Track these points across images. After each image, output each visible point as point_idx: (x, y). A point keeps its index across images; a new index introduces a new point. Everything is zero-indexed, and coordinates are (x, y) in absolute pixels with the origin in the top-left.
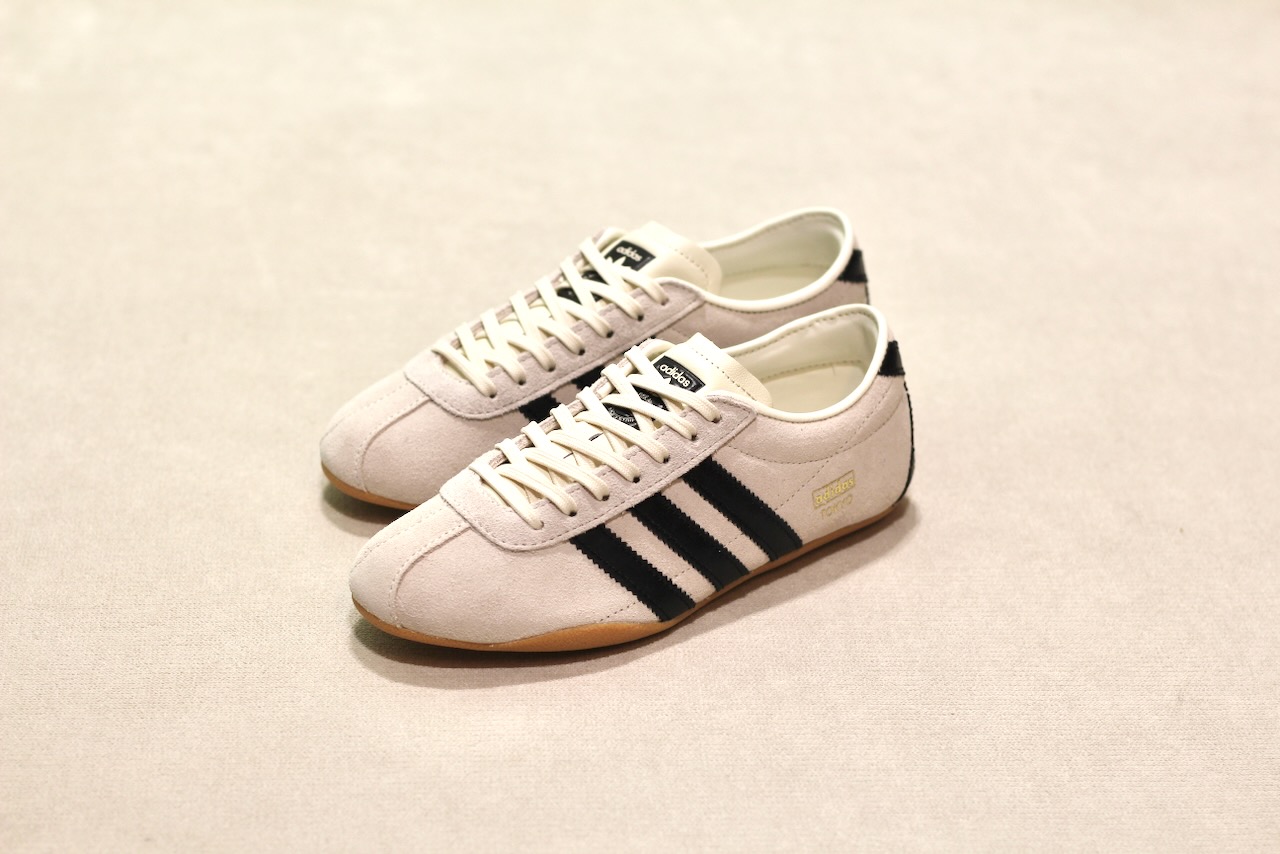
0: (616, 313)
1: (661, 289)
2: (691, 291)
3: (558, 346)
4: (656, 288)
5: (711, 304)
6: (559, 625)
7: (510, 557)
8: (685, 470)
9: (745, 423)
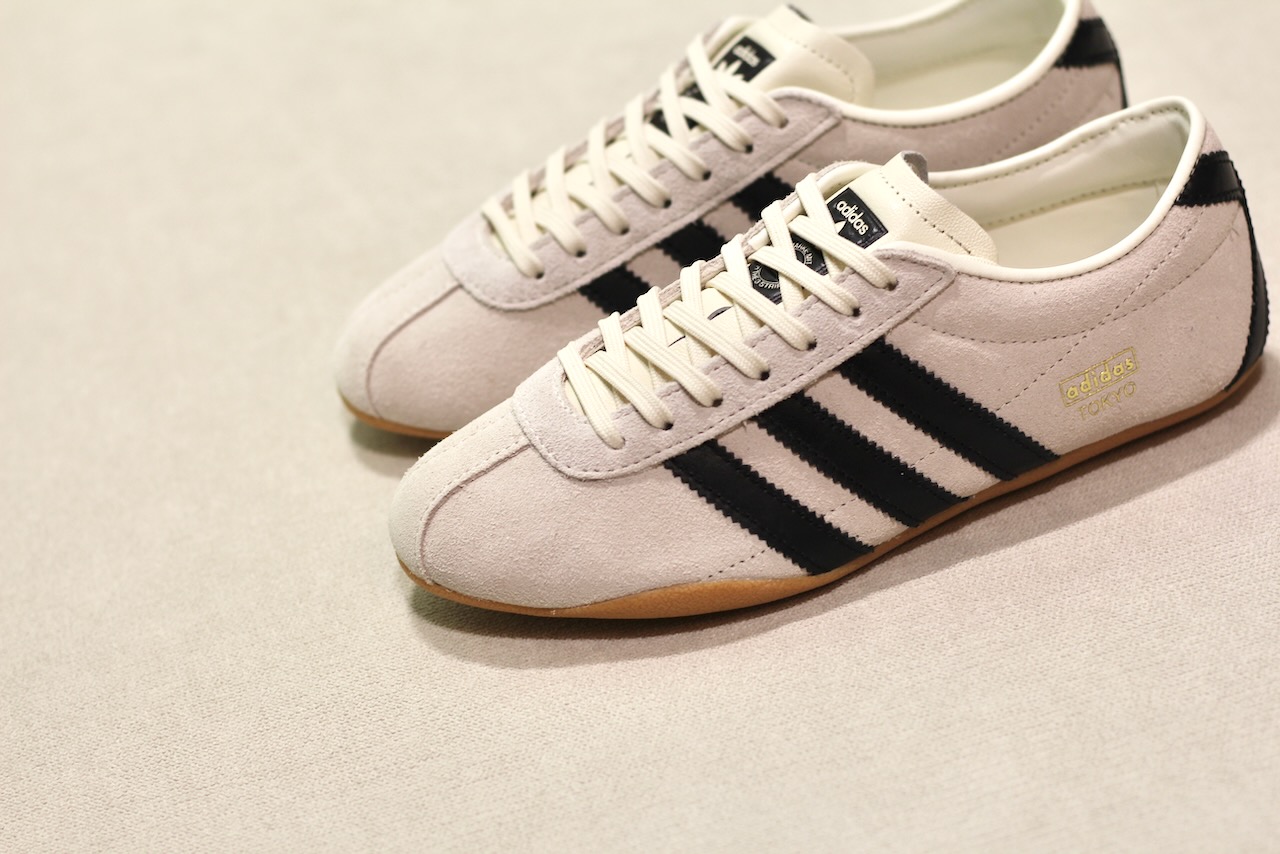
0: (713, 145)
1: (776, 105)
2: (820, 105)
3: (632, 198)
4: (769, 104)
5: (854, 120)
6: (645, 585)
7: (577, 488)
8: (839, 359)
9: (939, 287)
